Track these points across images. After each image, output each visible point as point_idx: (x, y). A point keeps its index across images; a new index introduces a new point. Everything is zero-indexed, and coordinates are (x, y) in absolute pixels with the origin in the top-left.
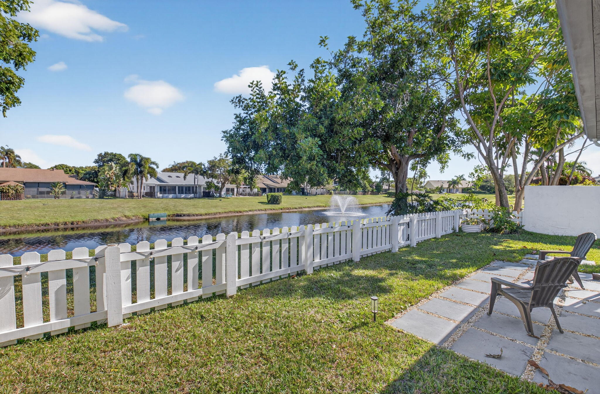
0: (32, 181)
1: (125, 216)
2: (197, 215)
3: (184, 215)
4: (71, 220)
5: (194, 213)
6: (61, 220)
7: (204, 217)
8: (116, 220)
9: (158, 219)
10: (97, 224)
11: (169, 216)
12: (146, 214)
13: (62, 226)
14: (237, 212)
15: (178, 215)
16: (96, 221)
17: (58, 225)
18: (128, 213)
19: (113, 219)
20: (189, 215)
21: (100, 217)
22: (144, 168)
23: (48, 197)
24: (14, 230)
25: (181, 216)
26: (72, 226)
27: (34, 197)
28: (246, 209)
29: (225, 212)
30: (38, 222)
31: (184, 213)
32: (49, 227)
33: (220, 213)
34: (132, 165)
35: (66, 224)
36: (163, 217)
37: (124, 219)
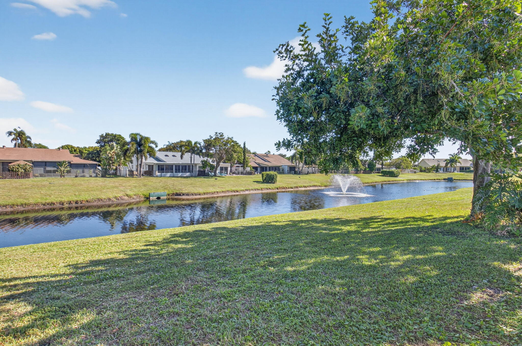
0: (40, 160)
1: (127, 195)
2: (196, 195)
3: (183, 195)
4: (75, 199)
5: (192, 192)
6: (65, 199)
7: (202, 196)
8: (118, 200)
9: (158, 198)
10: (100, 203)
11: (169, 195)
12: (147, 193)
13: (66, 205)
14: (234, 191)
15: (177, 194)
16: (99, 200)
17: (63, 204)
18: (129, 193)
19: (116, 197)
20: (188, 195)
21: (103, 197)
22: (145, 147)
23: (54, 176)
24: (21, 209)
25: (180, 195)
26: (77, 205)
27: (41, 176)
28: (243, 189)
29: (223, 192)
30: (44, 202)
31: (184, 192)
32: (55, 206)
33: (217, 192)
34: (133, 145)
35: (70, 203)
36: (163, 196)
37: (126, 198)
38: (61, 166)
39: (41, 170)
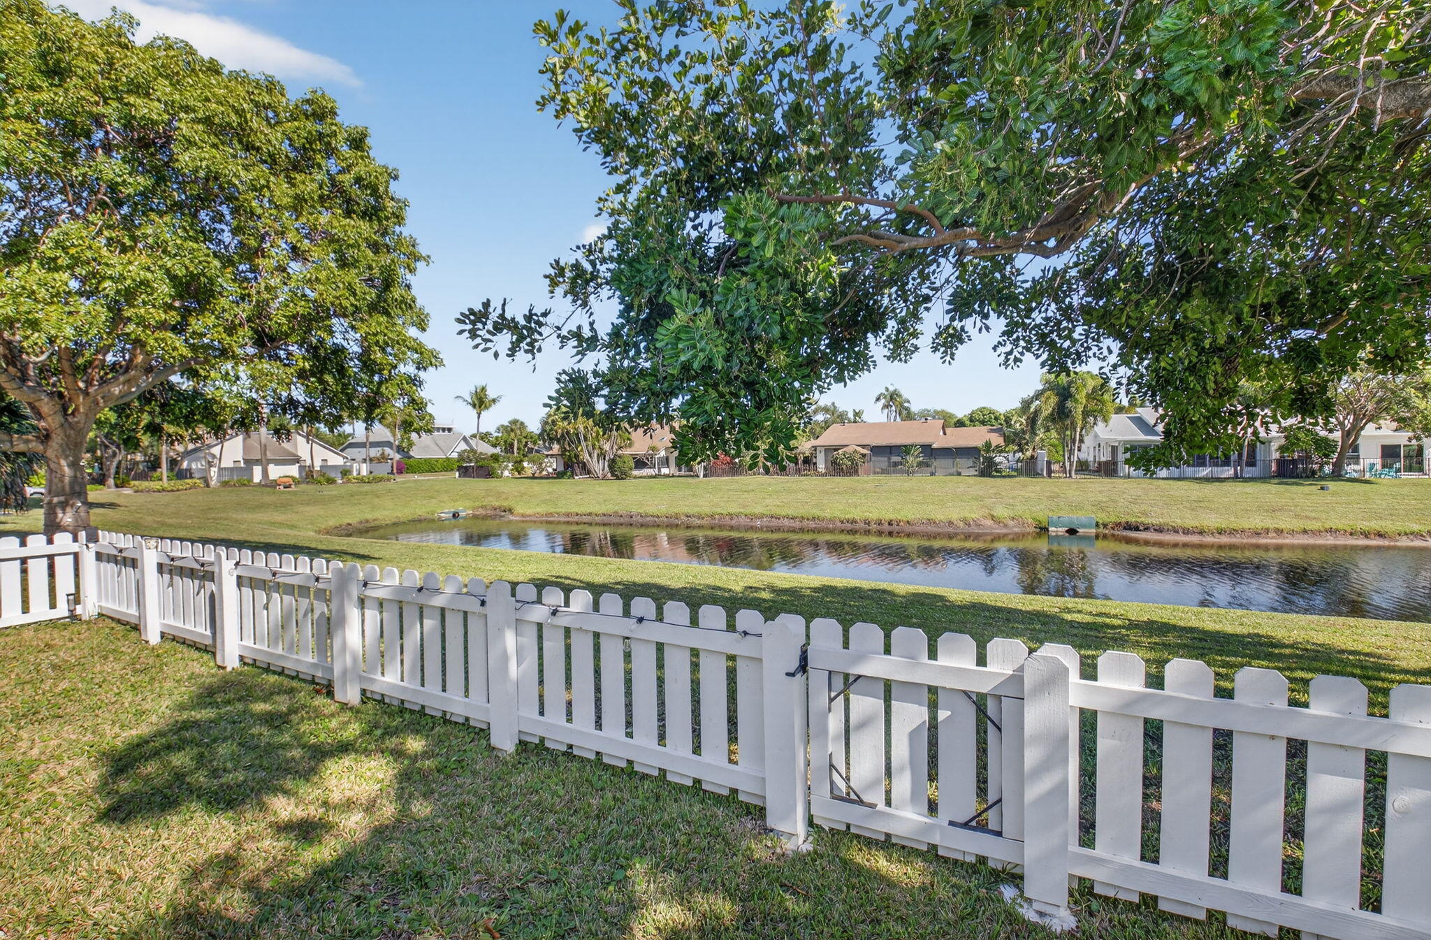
0: (884, 443)
1: (993, 517)
2: (1186, 531)
3: (1147, 529)
4: (891, 516)
6: (874, 516)
7: (1209, 539)
8: (969, 525)
9: (1072, 532)
10: (930, 529)
11: (1105, 526)
12: (1043, 517)
13: (874, 527)
14: (1366, 535)
15: (1129, 527)
16: (930, 522)
17: (869, 524)
18: (1000, 512)
19: (965, 520)
20: (1160, 530)
21: (940, 516)
22: (1076, 401)
24: (812, 525)
25: (1137, 529)
26: (890, 528)
27: (884, 472)
28: (1416, 527)
29: (1305, 531)
30: (843, 516)
31: (1148, 521)
32: (857, 527)
33: (1279, 532)
34: (1048, 398)
36: (1084, 526)
37: (989, 523)
38: (908, 453)
39: (882, 461)
